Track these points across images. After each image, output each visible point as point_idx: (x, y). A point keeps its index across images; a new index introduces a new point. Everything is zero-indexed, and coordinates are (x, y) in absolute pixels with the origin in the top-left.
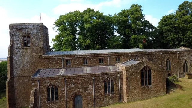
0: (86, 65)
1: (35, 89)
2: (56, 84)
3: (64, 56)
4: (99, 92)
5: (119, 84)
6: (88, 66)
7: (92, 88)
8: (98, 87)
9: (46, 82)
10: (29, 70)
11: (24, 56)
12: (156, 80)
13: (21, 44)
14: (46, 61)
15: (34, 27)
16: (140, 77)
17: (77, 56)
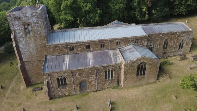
0: (89, 51)
1: (47, 80)
2: (64, 76)
3: (68, 44)
4: (100, 79)
5: (117, 72)
6: (90, 51)
7: (95, 76)
8: (100, 76)
9: (55, 75)
10: (36, 55)
11: (29, 44)
12: (150, 71)
13: (23, 33)
14: (51, 49)
15: (32, 15)
16: (136, 70)
17: (80, 43)
